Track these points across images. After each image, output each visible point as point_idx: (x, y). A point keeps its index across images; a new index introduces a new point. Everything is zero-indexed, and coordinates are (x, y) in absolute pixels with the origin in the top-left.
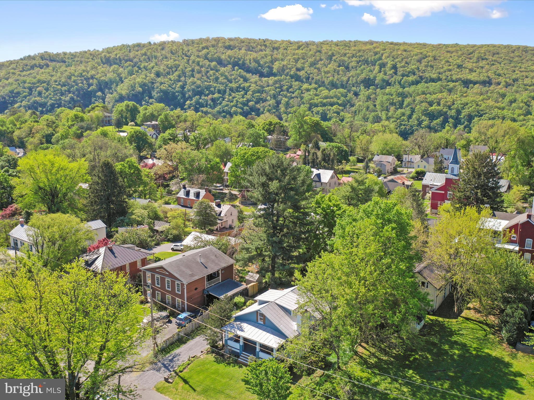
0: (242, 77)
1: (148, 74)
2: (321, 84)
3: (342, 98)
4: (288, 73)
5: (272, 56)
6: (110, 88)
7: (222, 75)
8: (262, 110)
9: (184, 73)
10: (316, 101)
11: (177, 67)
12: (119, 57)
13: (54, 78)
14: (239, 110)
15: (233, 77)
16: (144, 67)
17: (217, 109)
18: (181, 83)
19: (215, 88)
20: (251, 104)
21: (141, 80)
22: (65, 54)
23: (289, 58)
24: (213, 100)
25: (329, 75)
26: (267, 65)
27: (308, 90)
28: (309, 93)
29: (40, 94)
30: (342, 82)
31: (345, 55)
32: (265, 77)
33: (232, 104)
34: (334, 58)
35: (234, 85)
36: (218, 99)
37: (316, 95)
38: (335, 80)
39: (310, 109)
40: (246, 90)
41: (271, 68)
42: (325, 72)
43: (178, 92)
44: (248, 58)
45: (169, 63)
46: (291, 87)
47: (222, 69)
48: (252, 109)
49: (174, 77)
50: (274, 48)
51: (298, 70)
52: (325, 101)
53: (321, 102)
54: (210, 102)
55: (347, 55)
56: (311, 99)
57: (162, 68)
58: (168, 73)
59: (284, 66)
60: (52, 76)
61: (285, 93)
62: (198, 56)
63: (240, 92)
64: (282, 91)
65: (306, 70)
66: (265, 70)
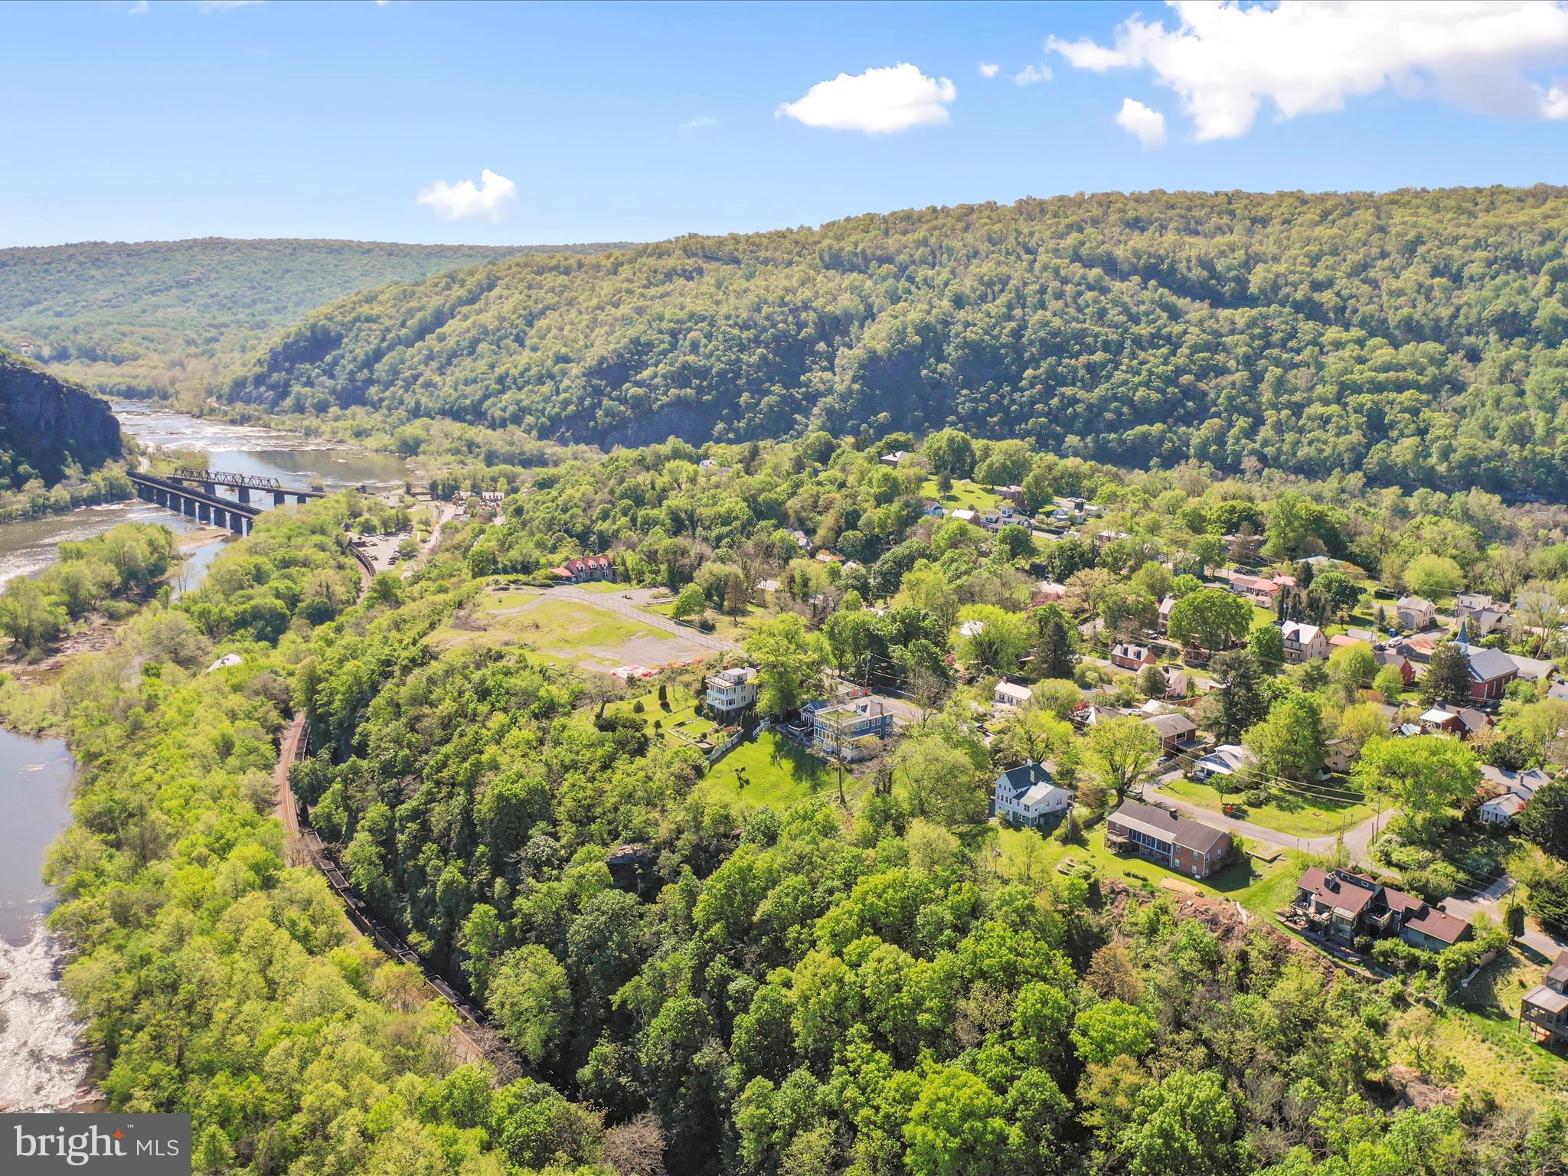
0: (1166, 307)
1: (936, 302)
2: (1376, 328)
3: (1432, 370)
4: (1288, 296)
5: (1247, 247)
6: (845, 333)
7: (1115, 303)
8: (1212, 395)
9: (1021, 299)
10: (1356, 376)
11: (1005, 281)
12: (863, 251)
13: (724, 310)
14: (1155, 396)
15: (1142, 308)
16: (925, 280)
17: (1100, 391)
18: (1013, 324)
19: (1096, 336)
20: (1186, 379)
21: (920, 315)
22: (736, 239)
23: (1293, 252)
24: (1090, 368)
25: (1402, 300)
26: (1233, 273)
27: (1338, 345)
28: (1340, 353)
29: (695, 347)
30: (1438, 320)
31: (1456, 239)
32: (1226, 306)
33: (1137, 379)
34: (1421, 249)
35: (1143, 330)
36: (1103, 366)
37: (1361, 360)
38: (1416, 316)
39: (1339, 399)
40: (1174, 343)
41: (1242, 283)
42: (1391, 293)
43: (1003, 346)
44: (1183, 255)
45: (984, 269)
46: (1292, 334)
47: (1117, 286)
48: (1187, 393)
49: (997, 307)
50: (1254, 221)
51: (1317, 286)
52: (1382, 377)
53: (1372, 381)
54: (1082, 372)
55: (1461, 242)
56: (1347, 371)
57: (967, 284)
58: (983, 298)
59: (1278, 276)
60: (718, 303)
61: (1276, 352)
62: (1056, 252)
63: (1159, 347)
64: (1268, 345)
65: (1337, 288)
66: (1228, 288)
